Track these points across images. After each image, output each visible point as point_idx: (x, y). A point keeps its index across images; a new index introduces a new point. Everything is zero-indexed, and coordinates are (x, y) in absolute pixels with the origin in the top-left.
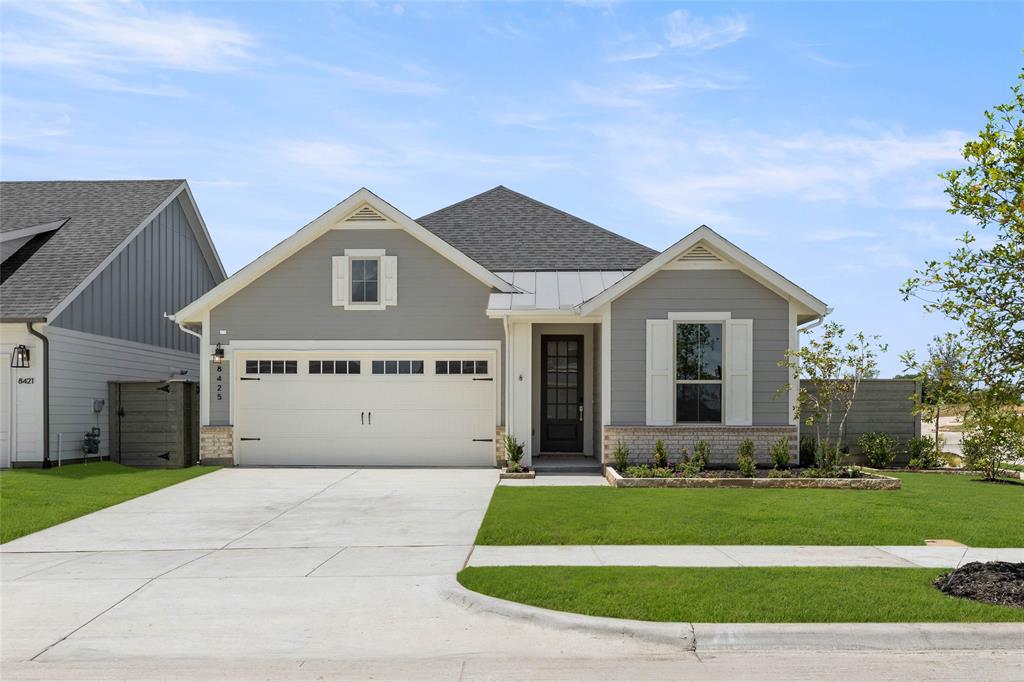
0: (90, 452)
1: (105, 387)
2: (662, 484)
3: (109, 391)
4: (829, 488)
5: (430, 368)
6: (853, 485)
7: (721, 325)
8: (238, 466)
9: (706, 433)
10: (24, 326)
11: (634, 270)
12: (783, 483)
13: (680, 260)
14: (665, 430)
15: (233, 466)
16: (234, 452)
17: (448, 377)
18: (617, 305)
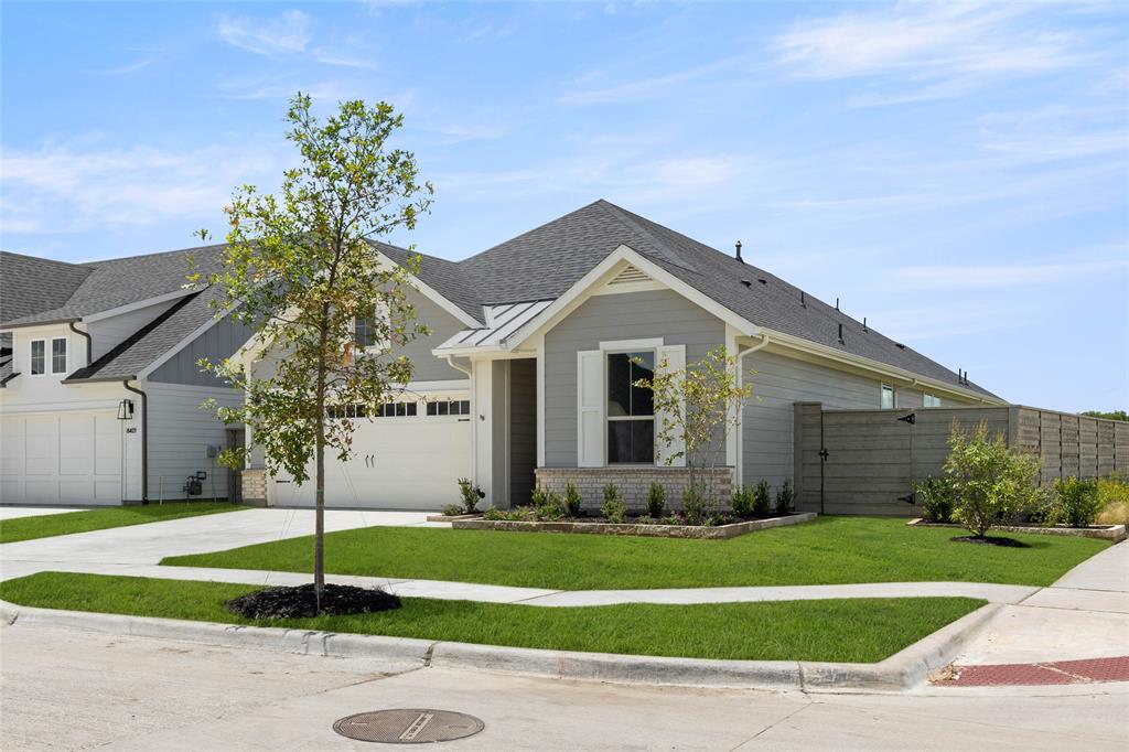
0: (192, 493)
1: (223, 434)
2: (521, 528)
3: (228, 438)
4: (649, 535)
5: (422, 409)
6: (672, 533)
7: (653, 353)
8: (272, 507)
9: (634, 476)
10: (121, 384)
11: (555, 299)
12: (602, 528)
13: (611, 283)
14: (593, 472)
15: (267, 507)
16: (268, 493)
17: (438, 418)
18: (552, 337)
